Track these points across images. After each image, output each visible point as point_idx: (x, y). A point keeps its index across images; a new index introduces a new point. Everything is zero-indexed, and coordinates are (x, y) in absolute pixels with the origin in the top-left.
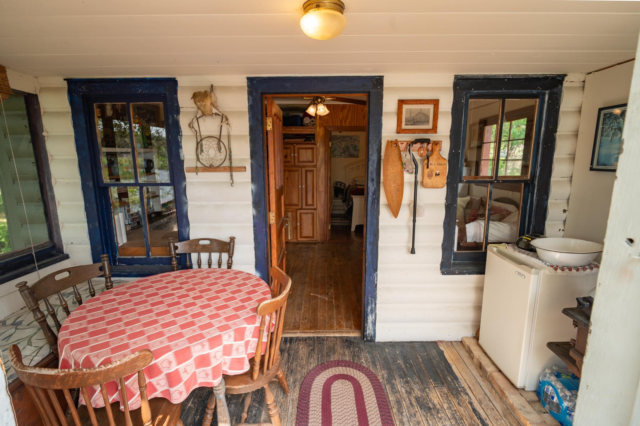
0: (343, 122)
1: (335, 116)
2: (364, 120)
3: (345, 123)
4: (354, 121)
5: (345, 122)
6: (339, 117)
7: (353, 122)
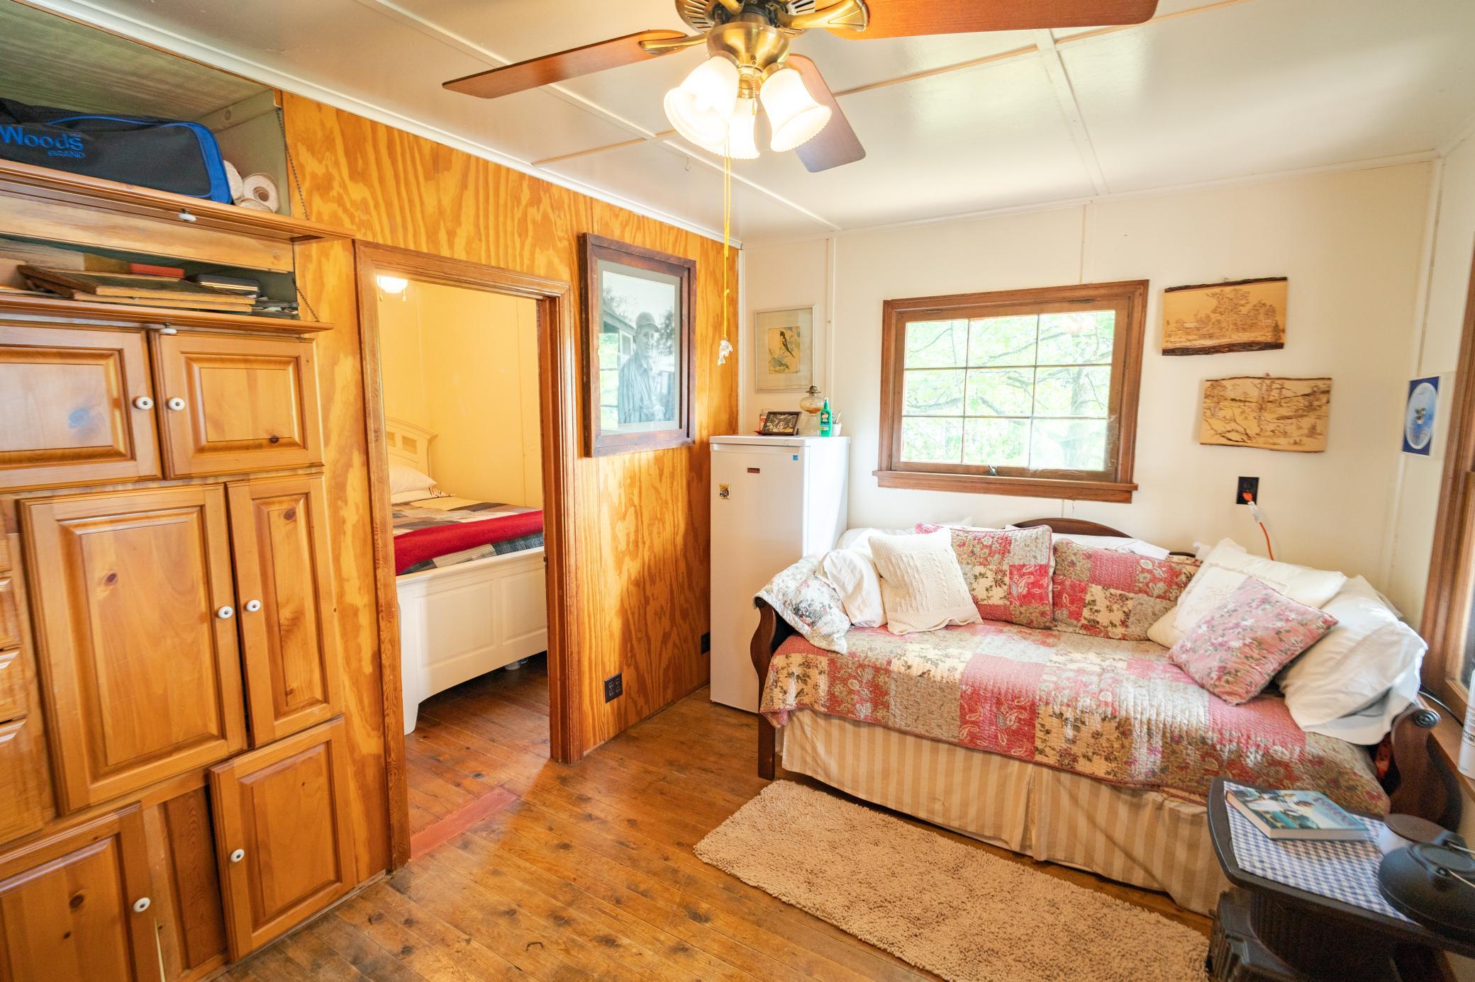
0: (443, 236)
1: (399, 194)
2: (523, 244)
3: (451, 245)
4: (488, 241)
5: (451, 234)
6: (422, 203)
7: (484, 244)
